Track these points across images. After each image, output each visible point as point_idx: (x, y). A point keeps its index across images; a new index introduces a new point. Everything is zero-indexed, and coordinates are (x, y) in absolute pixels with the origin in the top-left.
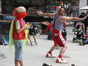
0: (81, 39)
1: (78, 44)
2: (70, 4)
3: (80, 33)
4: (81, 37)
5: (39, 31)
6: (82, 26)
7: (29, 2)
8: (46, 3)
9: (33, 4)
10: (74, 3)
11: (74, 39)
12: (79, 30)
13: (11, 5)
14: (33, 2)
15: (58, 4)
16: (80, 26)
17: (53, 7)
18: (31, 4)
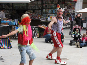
0: (78, 41)
1: (76, 46)
2: (66, 8)
3: (77, 36)
4: (78, 40)
5: (36, 34)
6: (79, 29)
7: (26, 6)
8: (43, 7)
9: (30, 8)
10: (70, 6)
11: (71, 42)
12: (76, 33)
13: (8, 9)
14: (30, 6)
15: (55, 7)
16: (77, 29)
17: (50, 11)
18: (28, 7)
